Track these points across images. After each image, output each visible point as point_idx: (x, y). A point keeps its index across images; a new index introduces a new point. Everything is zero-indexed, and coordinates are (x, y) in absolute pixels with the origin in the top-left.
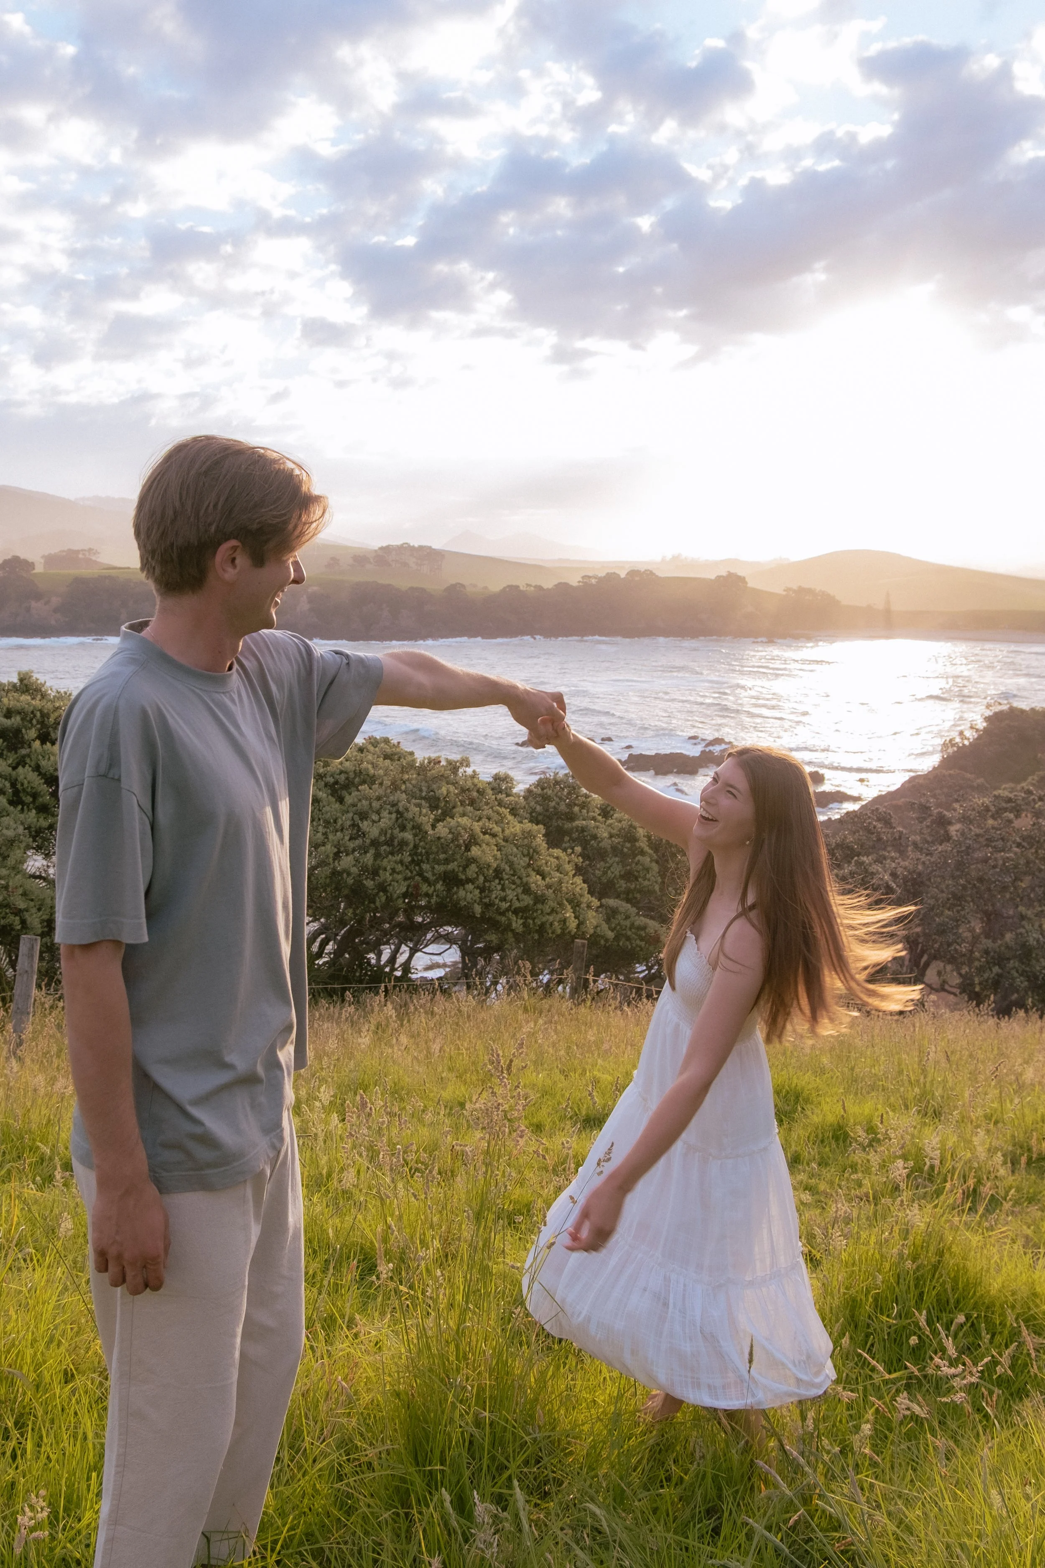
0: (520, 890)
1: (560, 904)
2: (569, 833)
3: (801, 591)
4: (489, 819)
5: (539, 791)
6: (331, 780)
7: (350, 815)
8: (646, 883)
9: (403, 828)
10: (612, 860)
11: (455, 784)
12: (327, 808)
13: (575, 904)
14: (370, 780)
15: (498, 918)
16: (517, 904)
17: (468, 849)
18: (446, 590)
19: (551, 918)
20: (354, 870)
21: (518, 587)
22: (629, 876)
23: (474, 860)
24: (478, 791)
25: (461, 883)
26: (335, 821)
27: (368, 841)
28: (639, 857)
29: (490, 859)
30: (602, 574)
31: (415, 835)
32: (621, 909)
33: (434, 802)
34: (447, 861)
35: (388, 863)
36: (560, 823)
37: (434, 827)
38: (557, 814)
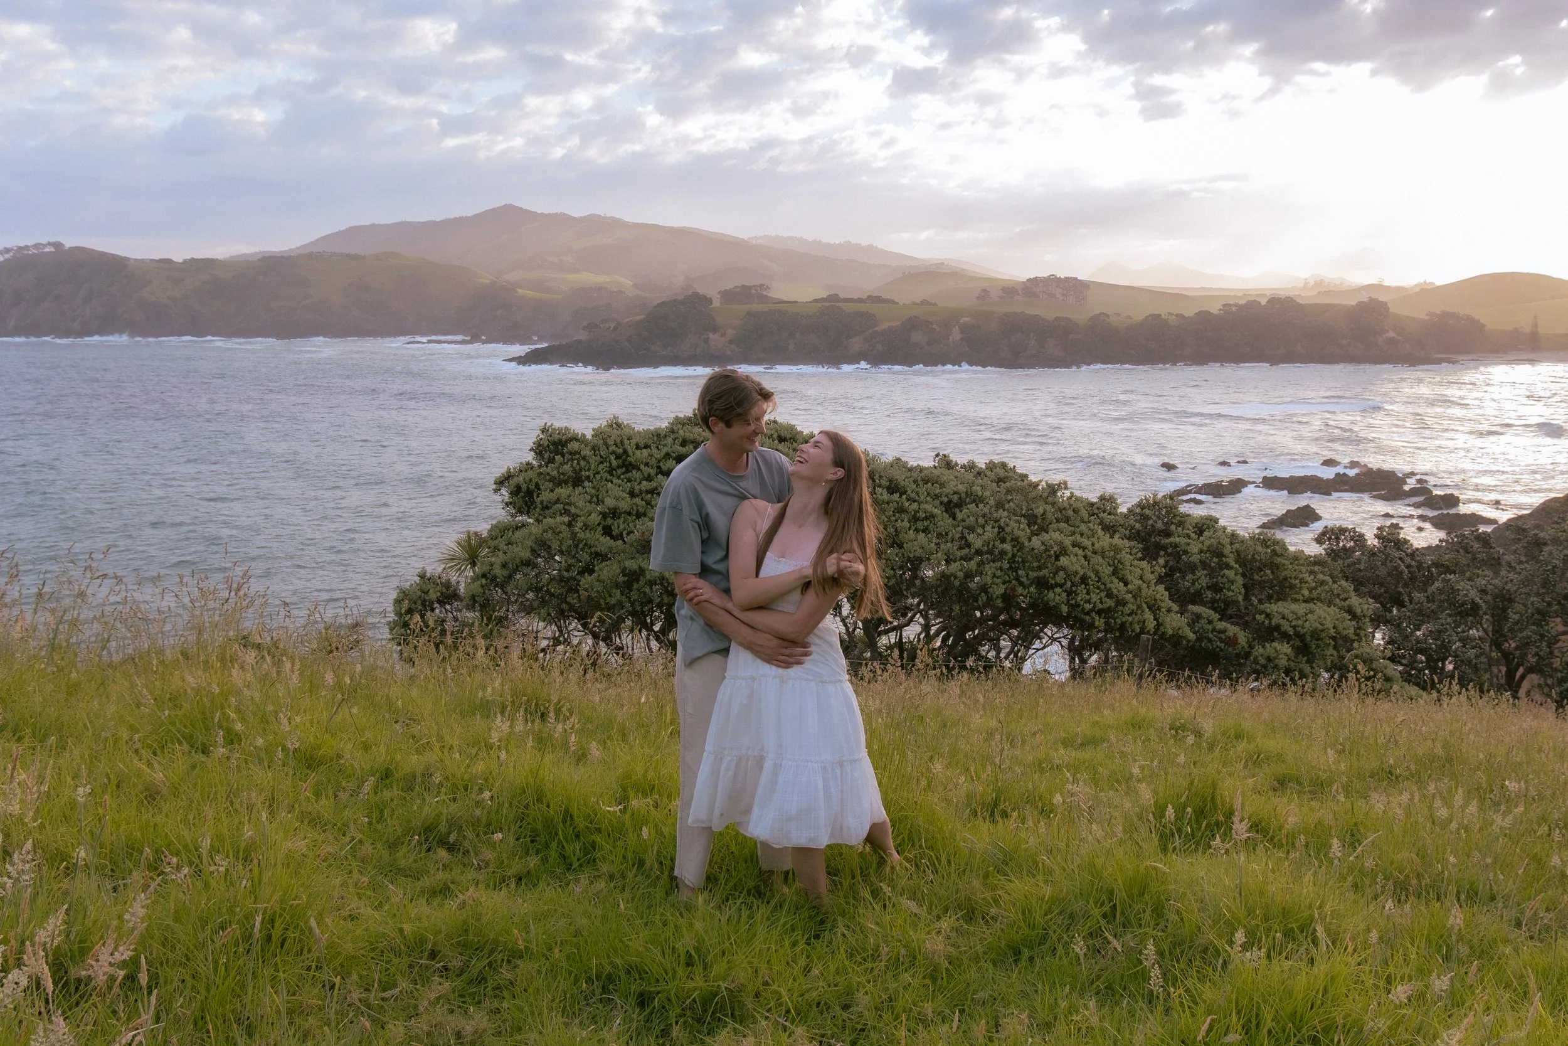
0: (1103, 594)
1: (1139, 607)
2: (1164, 548)
3: (1446, 315)
4: (1082, 535)
5: (1138, 510)
6: (946, 500)
7: (960, 529)
8: (1231, 593)
9: (1003, 541)
10: (1201, 573)
11: (1053, 504)
12: (942, 523)
13: (1154, 608)
14: (978, 500)
15: (1083, 617)
16: (1100, 606)
17: (1057, 558)
18: (1091, 319)
19: (1130, 619)
20: (961, 574)
21: (1159, 315)
22: (1215, 588)
23: (1063, 569)
24: (1074, 510)
25: (1051, 587)
26: (947, 534)
27: (973, 551)
28: (1226, 571)
29: (1077, 567)
30: (1243, 302)
31: (1014, 546)
32: (1204, 615)
33: (1032, 519)
34: (1039, 568)
35: (990, 569)
36: (1158, 538)
37: (1030, 540)
38: (1154, 531)
